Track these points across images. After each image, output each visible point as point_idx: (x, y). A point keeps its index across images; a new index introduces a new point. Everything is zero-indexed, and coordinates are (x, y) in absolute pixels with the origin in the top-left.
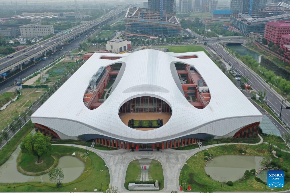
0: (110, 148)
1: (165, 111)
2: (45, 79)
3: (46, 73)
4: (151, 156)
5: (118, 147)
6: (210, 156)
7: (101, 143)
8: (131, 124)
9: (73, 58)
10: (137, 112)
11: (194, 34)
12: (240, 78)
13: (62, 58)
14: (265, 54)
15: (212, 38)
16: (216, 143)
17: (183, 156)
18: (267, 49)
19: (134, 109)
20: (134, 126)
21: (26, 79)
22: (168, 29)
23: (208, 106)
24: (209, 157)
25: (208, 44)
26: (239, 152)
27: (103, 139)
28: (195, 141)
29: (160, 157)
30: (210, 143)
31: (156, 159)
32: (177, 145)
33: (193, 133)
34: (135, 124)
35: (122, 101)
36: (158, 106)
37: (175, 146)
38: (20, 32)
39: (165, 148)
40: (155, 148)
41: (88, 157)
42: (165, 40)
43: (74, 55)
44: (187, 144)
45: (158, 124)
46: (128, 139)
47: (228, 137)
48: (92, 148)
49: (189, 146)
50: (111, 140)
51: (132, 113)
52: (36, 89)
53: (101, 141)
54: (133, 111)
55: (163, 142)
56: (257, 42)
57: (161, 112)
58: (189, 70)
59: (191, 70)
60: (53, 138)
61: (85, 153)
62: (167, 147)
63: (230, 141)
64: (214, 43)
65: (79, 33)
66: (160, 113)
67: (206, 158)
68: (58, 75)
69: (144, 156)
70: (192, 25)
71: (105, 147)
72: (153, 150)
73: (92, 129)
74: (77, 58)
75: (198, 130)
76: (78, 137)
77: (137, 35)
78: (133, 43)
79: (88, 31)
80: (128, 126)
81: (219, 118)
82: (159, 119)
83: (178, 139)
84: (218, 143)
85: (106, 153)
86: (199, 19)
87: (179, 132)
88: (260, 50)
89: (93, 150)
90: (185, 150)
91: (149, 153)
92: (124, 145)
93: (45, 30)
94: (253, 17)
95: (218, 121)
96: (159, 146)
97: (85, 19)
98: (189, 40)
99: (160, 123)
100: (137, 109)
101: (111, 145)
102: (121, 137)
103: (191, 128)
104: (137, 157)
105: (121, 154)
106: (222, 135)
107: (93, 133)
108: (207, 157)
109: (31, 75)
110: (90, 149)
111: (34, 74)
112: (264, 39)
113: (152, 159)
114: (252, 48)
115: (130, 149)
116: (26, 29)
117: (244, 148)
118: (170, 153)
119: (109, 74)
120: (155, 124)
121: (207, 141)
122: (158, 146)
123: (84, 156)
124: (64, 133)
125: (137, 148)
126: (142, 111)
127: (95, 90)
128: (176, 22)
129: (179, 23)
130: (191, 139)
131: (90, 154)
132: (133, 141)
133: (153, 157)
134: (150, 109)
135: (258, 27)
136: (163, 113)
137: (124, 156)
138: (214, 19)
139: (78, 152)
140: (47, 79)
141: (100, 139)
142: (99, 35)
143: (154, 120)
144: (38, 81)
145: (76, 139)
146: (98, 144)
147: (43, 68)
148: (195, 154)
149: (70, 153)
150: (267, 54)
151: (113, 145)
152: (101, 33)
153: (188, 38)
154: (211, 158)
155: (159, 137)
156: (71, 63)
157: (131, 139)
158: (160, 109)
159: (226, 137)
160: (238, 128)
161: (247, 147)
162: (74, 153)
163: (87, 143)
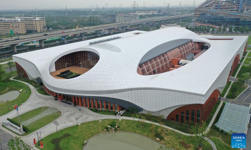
22: (240, 20)
24: (112, 128)
31: (63, 111)
32: (95, 107)
37: (92, 106)
48: (35, 89)
59: (205, 48)
61: (25, 91)
62: (84, 105)
65: (152, 21)
67: (107, 127)
91: (65, 105)
103: (111, 89)
113: (60, 110)
116: (119, 18)
117: (166, 134)
125: (60, 98)
148: (101, 120)
154: (114, 130)
162: (22, 89)
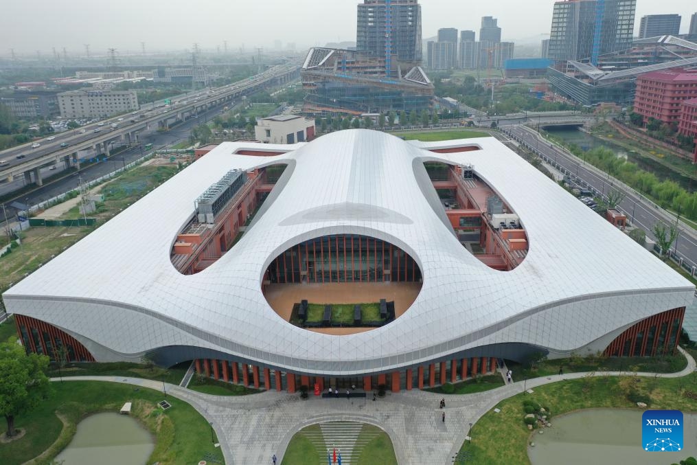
0: (238, 390)
1: (402, 279)
2: (93, 204)
3: (99, 192)
4: (359, 413)
5: (261, 384)
6: (542, 415)
7: (211, 372)
8: (300, 317)
9: (172, 159)
10: (320, 281)
11: (464, 108)
12: (592, 199)
13: (146, 160)
14: (640, 147)
15: (507, 115)
16: (555, 371)
17: (458, 413)
18: (645, 137)
19: (311, 272)
20: (309, 320)
21: (45, 205)
22: (403, 95)
23: (524, 262)
24: (539, 417)
25: (500, 126)
26: (629, 399)
27: (218, 361)
28: (491, 366)
29: (388, 417)
30: (536, 370)
31: (376, 423)
32: (438, 380)
33: (487, 343)
34: (310, 314)
35: (275, 248)
36: (380, 265)
37: (432, 380)
38: (59, 108)
39: (400, 389)
40: (372, 388)
41: (166, 416)
42: (396, 121)
43: (177, 153)
44: (469, 374)
45: (379, 316)
46: (288, 360)
47: (588, 353)
48: (183, 389)
49: (474, 381)
50: (240, 365)
51: (304, 283)
52: (65, 228)
53: (210, 367)
54: (308, 278)
55: (397, 371)
56: (618, 121)
57: (389, 280)
58: (459, 178)
59: (466, 176)
60: (74, 359)
61: (159, 405)
62: (410, 384)
63: (596, 365)
64: (515, 126)
66: (388, 283)
67: (529, 418)
68: (127, 197)
69: (339, 414)
70: (460, 91)
71: (223, 385)
72: (367, 392)
73: (182, 331)
74: (183, 160)
75: (501, 331)
76: (144, 354)
77: (330, 110)
78: (321, 128)
79: (219, 105)
80: (290, 322)
81: (563, 296)
82: (383, 301)
83: (442, 361)
84: (561, 372)
85: (224, 405)
86: (474, 80)
87: (444, 339)
88: (628, 139)
89: (185, 396)
90: (462, 393)
91: (352, 403)
92: (278, 378)
93: (117, 101)
94: (602, 69)
95: (561, 306)
96: (384, 382)
97: (215, 83)
98: (454, 120)
99: (386, 312)
100: (320, 273)
101: (240, 380)
102: (267, 355)
103: (487, 324)
104: (316, 417)
105: (269, 407)
106: (571, 349)
107: (186, 344)
108: (532, 416)
109: (59, 197)
110: (175, 392)
111: (68, 193)
112: (633, 114)
113: (362, 422)
114: (607, 136)
115: (296, 390)
116: (72, 100)
117: (644, 388)
118: (419, 404)
119: (256, 190)
120: (372, 315)
121: (528, 367)
122: (382, 381)
123: (155, 415)
124: (104, 344)
125: (317, 388)
126: (334, 278)
127: (210, 226)
128: (424, 80)
129: (428, 81)
130: (479, 360)
131: (173, 409)
132: (306, 367)
133: (366, 416)
134: (357, 272)
135: (615, 91)
136: (395, 283)
137: (277, 413)
138: (509, 80)
139: (140, 402)
140: (98, 206)
141: (209, 361)
142: (244, 112)
143: (369, 302)
144: (74, 210)
145: (139, 361)
146: (204, 375)
147: (94, 181)
148: (496, 407)
149: (114, 404)
150: (647, 147)
151: (245, 379)
152: (248, 109)
153: (451, 116)
154: (546, 419)
155: (385, 354)
156: (165, 170)
157: (296, 361)
158: (388, 272)
159: (584, 354)
160: (619, 326)
161: (652, 385)
162: (127, 404)
163: (169, 373)
